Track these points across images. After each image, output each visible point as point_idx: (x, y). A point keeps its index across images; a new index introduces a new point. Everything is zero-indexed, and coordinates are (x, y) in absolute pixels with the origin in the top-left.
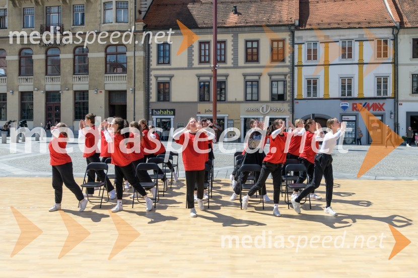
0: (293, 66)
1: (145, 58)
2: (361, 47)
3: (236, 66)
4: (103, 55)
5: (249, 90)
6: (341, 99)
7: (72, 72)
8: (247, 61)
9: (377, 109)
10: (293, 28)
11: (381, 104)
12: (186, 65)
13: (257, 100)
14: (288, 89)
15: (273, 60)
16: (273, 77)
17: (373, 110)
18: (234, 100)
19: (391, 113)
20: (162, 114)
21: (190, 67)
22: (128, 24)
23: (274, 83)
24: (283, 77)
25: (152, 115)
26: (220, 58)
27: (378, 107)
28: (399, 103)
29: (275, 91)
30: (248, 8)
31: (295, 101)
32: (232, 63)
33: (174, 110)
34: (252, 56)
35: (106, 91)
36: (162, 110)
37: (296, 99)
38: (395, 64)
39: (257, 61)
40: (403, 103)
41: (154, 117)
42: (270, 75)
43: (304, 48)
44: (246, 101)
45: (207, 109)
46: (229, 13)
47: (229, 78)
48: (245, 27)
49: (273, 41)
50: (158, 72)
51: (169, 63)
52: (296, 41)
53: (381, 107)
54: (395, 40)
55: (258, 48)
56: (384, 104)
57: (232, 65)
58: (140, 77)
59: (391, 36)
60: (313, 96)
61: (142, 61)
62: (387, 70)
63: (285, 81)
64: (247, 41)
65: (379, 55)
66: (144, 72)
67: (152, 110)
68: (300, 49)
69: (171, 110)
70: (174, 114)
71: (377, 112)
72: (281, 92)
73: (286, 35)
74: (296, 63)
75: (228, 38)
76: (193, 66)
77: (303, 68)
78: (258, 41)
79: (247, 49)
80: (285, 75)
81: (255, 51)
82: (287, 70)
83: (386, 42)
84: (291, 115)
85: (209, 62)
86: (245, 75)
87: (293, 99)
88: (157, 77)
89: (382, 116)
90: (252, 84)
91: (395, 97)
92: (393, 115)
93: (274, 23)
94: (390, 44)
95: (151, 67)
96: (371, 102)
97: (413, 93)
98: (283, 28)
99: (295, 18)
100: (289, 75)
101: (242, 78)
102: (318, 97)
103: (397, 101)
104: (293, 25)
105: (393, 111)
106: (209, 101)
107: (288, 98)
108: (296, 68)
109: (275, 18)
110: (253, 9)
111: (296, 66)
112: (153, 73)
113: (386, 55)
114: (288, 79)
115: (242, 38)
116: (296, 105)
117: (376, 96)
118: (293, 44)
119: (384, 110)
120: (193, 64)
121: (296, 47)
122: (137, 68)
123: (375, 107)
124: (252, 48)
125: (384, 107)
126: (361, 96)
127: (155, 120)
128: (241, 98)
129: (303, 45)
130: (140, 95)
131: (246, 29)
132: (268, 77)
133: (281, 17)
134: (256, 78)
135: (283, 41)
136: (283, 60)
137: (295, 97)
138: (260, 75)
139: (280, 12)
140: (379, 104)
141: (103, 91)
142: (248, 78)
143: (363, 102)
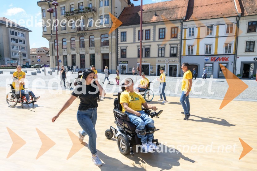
0: (181, 40)
1: (116, 39)
2: (218, 28)
3: (154, 41)
4: (99, 38)
5: (160, 52)
6: (205, 55)
7: (89, 46)
8: (159, 38)
9: (225, 60)
10: (182, 21)
11: (227, 57)
12: (132, 41)
13: (164, 57)
14: (179, 51)
15: (172, 37)
16: (172, 46)
17: (222, 61)
18: (153, 57)
19: (232, 62)
20: (123, 63)
21: (134, 42)
22: (109, 24)
23: (172, 48)
24: (176, 45)
25: (119, 63)
26: (148, 38)
27: (225, 59)
28: (237, 57)
29: (172, 52)
30: (162, 13)
31: (182, 57)
32: (153, 40)
33: (128, 61)
34: (162, 35)
35: (101, 54)
36: (123, 61)
37: (182, 56)
38: (237, 36)
39: (164, 38)
40: (239, 57)
41: (120, 65)
42: (170, 45)
43: (188, 30)
44: (159, 57)
46: (153, 16)
47: (151, 47)
48: (159, 22)
49: (172, 28)
50: (121, 45)
51: (126, 41)
52: (184, 27)
53: (227, 59)
54: (238, 23)
55: (165, 32)
56: (228, 57)
57: (153, 41)
58: (114, 47)
59: (236, 22)
60: (191, 54)
61: (114, 40)
62: (232, 40)
63: (177, 47)
64: (160, 29)
65: (228, 32)
66: (115, 45)
67: (119, 61)
68: (185, 31)
69: (126, 61)
70: (128, 63)
71: (224, 62)
72: (175, 52)
73: (178, 25)
74: (183, 38)
75: (151, 28)
76: (136, 42)
77: (186, 40)
78: (165, 29)
79: (159, 32)
81: (163, 33)
82: (178, 42)
83: (232, 24)
84: (180, 63)
85: (142, 39)
86: (158, 45)
87: (181, 56)
88: (121, 47)
89: (227, 64)
90: (161, 49)
91: (235, 54)
93: (173, 19)
94: (235, 26)
95: (119, 43)
96: (221, 57)
97: (246, 52)
98: (177, 21)
99: (184, 16)
100: (179, 44)
101: (157, 46)
103: (236, 56)
104: (182, 19)
106: (142, 57)
107: (178, 55)
108: (183, 41)
109: (174, 17)
110: (164, 13)
111: (183, 40)
112: (119, 45)
114: (179, 46)
115: (158, 27)
116: (182, 59)
117: (224, 53)
118: (182, 29)
119: (228, 61)
120: (136, 41)
121: (184, 30)
122: (113, 44)
123: (223, 59)
124: (162, 32)
125: (228, 59)
126: (216, 54)
127: (120, 66)
128: (156, 56)
129: (187, 29)
130: (114, 55)
131: (160, 23)
133: (177, 16)
134: (164, 46)
135: (177, 28)
136: (177, 37)
137: (182, 55)
138: (165, 45)
139: (177, 14)
140: (226, 57)
141: (100, 54)
142: (160, 46)
143: (217, 57)
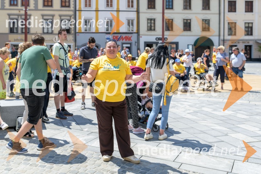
0: (75, 11)
2: (118, 0)
3: (36, 9)
6: (106, 33)
8: (44, 6)
9: (128, 40)
11: (130, 36)
13: (52, 33)
15: (62, 6)
16: (63, 17)
17: (125, 40)
18: (35, 33)
19: (136, 42)
21: (3, 8)
24: (69, 18)
27: (128, 39)
28: (140, 36)
31: (77, 34)
32: (34, 7)
34: (48, 3)
37: (77, 33)
38: (138, 12)
39: (51, 6)
40: (143, 36)
42: (60, 16)
44: (44, 33)
45: (16, 39)
53: (129, 39)
56: (131, 37)
57: (34, 8)
60: (89, 31)
62: (133, 15)
65: (129, 6)
71: (128, 41)
74: (77, 9)
76: (5, 8)
77: (82, 12)
80: (70, 16)
82: (71, 13)
84: (74, 43)
85: (17, 5)
86: (43, 16)
87: (75, 33)
89: (130, 44)
91: (138, 33)
92: (137, 44)
96: (124, 36)
97: (148, 30)
100: (73, 16)
101: (41, 17)
102: (91, 32)
103: (139, 35)
105: (137, 41)
106: (17, 33)
107: (73, 32)
108: (77, 12)
111: (77, 11)
113: (132, 6)
114: (72, 19)
116: (77, 37)
117: (127, 32)
119: (131, 40)
120: (5, 6)
123: (126, 38)
126: (118, 32)
128: (40, 31)
132: (59, 18)
134: (51, 17)
136: (69, 6)
137: (77, 31)
138: (53, 16)
140: (129, 36)
142: (45, 17)
143: (119, 35)
